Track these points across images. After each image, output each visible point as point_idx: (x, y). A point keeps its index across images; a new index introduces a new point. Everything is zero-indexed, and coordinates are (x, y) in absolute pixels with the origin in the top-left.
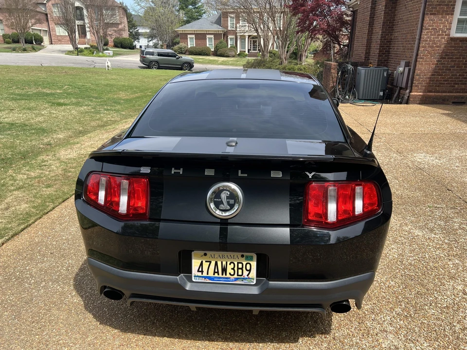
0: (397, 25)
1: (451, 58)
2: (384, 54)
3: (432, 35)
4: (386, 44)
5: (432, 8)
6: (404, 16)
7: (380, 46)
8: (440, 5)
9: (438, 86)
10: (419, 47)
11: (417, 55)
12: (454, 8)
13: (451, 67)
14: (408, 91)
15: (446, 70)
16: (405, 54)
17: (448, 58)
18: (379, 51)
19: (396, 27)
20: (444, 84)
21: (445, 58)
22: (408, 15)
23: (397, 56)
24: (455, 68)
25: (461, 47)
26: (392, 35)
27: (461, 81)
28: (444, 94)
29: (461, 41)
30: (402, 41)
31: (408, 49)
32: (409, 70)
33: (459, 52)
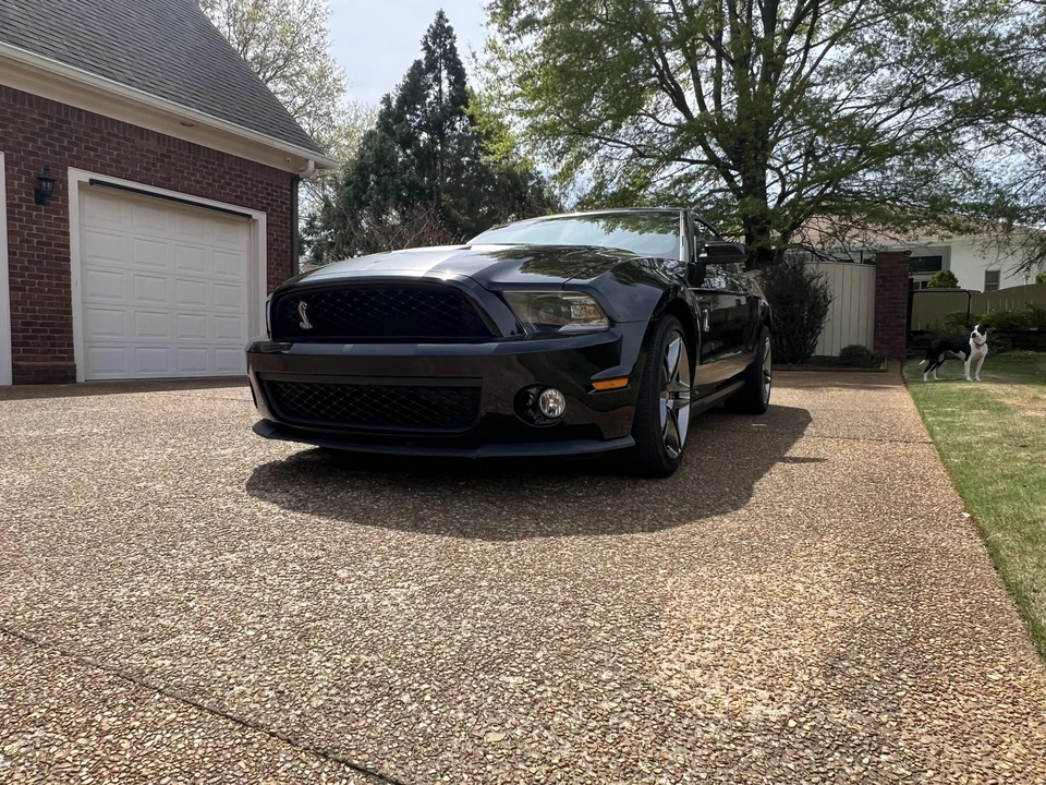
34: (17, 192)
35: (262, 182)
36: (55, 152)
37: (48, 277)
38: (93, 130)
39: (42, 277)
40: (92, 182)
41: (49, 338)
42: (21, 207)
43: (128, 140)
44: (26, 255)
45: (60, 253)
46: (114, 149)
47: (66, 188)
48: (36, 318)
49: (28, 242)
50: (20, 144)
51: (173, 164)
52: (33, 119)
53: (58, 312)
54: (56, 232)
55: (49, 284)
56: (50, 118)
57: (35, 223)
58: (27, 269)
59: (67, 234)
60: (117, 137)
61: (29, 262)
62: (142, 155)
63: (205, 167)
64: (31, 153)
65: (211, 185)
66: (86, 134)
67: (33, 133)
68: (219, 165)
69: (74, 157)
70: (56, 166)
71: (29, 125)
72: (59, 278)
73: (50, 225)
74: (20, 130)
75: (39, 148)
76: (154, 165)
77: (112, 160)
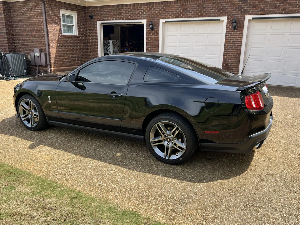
0: (17, 24)
1: (66, 47)
2: (12, 44)
3: (53, 33)
4: (11, 37)
5: (50, 17)
6: (23, 19)
7: (8, 39)
8: (53, 16)
9: (64, 63)
10: (48, 40)
11: (49, 45)
12: (60, 18)
13: (66, 52)
14: (49, 67)
15: (65, 53)
16: (34, 45)
17: (64, 47)
18: (8, 42)
19: (16, 26)
20: (65, 61)
21: (63, 47)
22: (28, 19)
23: (26, 46)
24: (68, 52)
25: (68, 40)
26: (13, 31)
27: (72, 59)
28: (67, 67)
29: (67, 37)
30: (27, 36)
31: (37, 41)
32: (46, 54)
33: (68, 44)
34: (229, 27)
37: (234, 52)
39: (232, 52)
40: (253, 18)
41: (232, 69)
42: (229, 31)
44: (228, 45)
45: (238, 44)
47: (243, 23)
48: (229, 63)
49: (230, 41)
50: (232, 13)
51: (288, 3)
52: (236, 4)
53: (235, 62)
54: (238, 37)
55: (234, 54)
57: (232, 35)
58: (228, 49)
59: (242, 38)
61: (229, 47)
64: (234, 15)
69: (248, 12)
70: (241, 16)
71: (235, 6)
72: (237, 52)
73: (237, 35)
74: (232, 8)
75: (237, 12)
76: (279, 6)
77: (261, 9)
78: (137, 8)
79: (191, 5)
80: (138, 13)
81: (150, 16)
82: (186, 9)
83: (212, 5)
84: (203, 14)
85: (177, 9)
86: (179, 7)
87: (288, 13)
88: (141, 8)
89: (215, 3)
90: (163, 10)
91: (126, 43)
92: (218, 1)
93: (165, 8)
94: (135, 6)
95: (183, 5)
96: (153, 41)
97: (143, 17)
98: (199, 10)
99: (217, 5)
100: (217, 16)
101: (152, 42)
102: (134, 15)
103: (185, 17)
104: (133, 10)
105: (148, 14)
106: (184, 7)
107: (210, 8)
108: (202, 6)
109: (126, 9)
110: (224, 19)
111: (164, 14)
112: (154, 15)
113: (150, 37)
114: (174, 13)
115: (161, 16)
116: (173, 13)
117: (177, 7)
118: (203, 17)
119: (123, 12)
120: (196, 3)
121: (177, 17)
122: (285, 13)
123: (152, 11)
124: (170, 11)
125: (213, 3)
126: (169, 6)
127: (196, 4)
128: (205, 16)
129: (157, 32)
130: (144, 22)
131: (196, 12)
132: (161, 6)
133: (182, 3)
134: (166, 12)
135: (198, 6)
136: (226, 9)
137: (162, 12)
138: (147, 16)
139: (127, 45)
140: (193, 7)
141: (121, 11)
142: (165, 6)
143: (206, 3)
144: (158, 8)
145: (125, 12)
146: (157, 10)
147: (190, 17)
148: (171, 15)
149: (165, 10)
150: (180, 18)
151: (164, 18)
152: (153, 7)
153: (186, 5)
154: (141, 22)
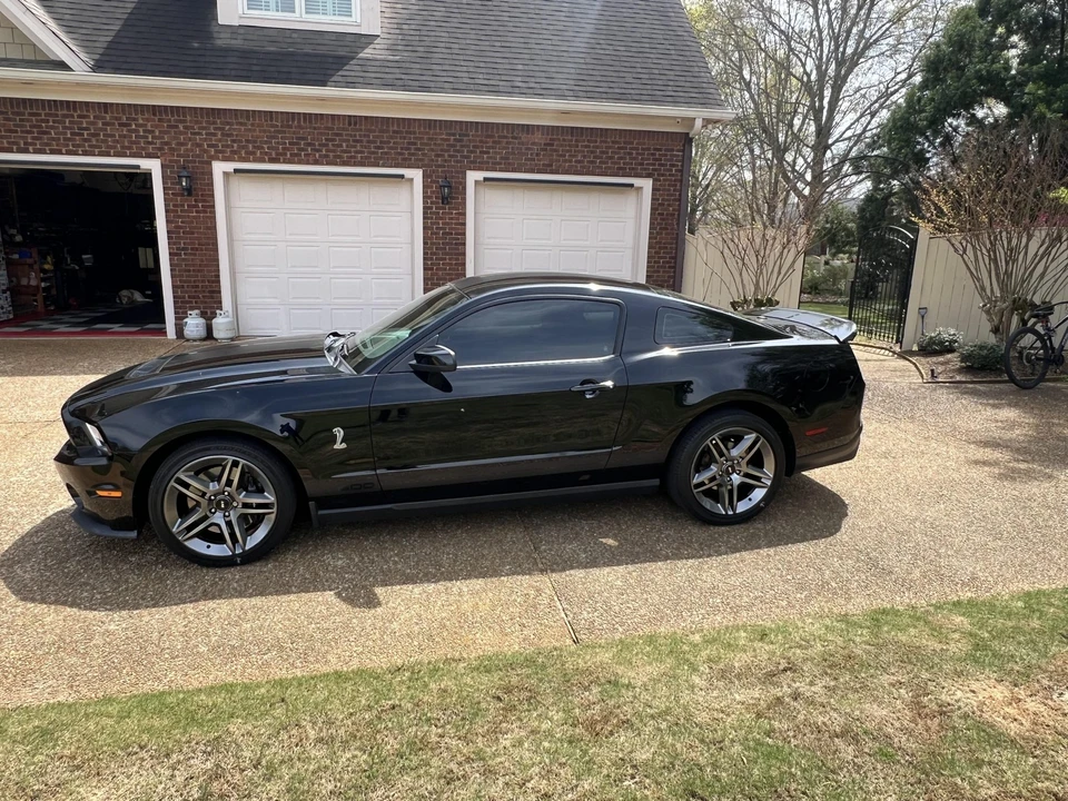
34: (430, 197)
35: (649, 149)
36: (457, 162)
37: (450, 259)
38: (488, 136)
39: (445, 259)
40: (486, 179)
42: (432, 208)
43: (516, 138)
44: (435, 244)
45: (459, 239)
46: (504, 148)
47: (464, 188)
49: (436, 234)
50: (432, 160)
51: (556, 151)
52: (442, 139)
54: (456, 224)
55: (451, 264)
56: (454, 135)
57: (441, 218)
58: (435, 254)
59: (464, 224)
60: (506, 137)
61: (437, 249)
62: (527, 149)
63: (586, 146)
64: (440, 166)
65: (592, 162)
66: (481, 141)
67: (442, 150)
68: (601, 142)
69: (471, 162)
70: (457, 172)
71: (439, 145)
72: (457, 259)
73: (452, 219)
74: (432, 150)
75: (446, 161)
76: (537, 155)
77: (501, 158)
78: (116, 119)
79: (315, 128)
80: (125, 136)
81: (171, 149)
82: (303, 139)
83: (377, 137)
84: (355, 157)
85: (274, 137)
86: (279, 132)
87: (557, 172)
88: (134, 119)
89: (388, 131)
90: (223, 135)
91: (14, 231)
92: (395, 128)
93: (227, 127)
94: (106, 112)
95: (290, 127)
96: (195, 228)
97: (143, 149)
98: (341, 146)
99: (392, 137)
100: (397, 166)
101: (193, 233)
102: (105, 141)
103: (300, 162)
104: (100, 125)
105: (166, 143)
106: (294, 133)
107: (375, 142)
108: (351, 136)
109: (65, 116)
110: (416, 175)
111: (227, 146)
112: (189, 146)
113: (179, 217)
114: (263, 148)
115: (216, 151)
116: (259, 148)
117: (270, 132)
118: (355, 164)
119: (52, 127)
120: (330, 125)
121: (272, 161)
122: (552, 172)
123: (181, 133)
124: (247, 141)
125: (382, 131)
126: (241, 124)
127: (333, 129)
128: (362, 164)
129: (204, 201)
130: (153, 166)
131: (334, 151)
132: (214, 123)
133: (288, 121)
134: (234, 141)
135: (337, 135)
136: (419, 149)
137: (220, 140)
138: (160, 149)
139: (19, 238)
140: (322, 134)
141: (42, 121)
142: (228, 123)
143: (361, 130)
144: (204, 128)
145: (65, 128)
146: (199, 134)
147: (316, 163)
148: (254, 153)
149: (228, 135)
150: (285, 162)
151: (226, 159)
152: (181, 121)
153: (300, 127)
154: (138, 167)
